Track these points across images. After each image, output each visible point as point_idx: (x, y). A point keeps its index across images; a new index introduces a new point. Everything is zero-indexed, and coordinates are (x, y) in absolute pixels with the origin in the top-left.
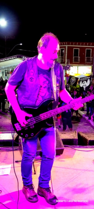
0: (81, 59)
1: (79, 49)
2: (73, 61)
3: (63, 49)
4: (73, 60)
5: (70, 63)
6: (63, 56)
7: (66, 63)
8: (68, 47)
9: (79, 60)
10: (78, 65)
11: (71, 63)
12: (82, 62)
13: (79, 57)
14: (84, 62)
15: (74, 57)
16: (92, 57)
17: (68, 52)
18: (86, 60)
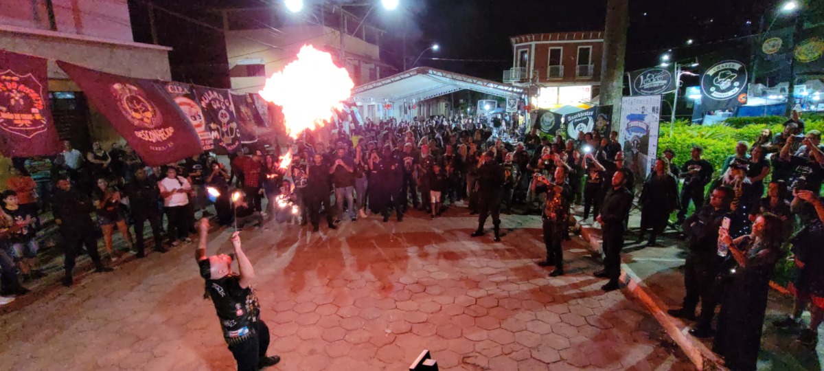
0: (565, 69)
1: (561, 48)
2: (546, 76)
3: (526, 52)
4: (548, 74)
5: (540, 81)
6: (525, 66)
7: (530, 81)
8: (537, 45)
9: (561, 72)
10: (558, 84)
11: (543, 78)
12: (569, 77)
13: (561, 67)
14: (574, 76)
15: (549, 68)
16: (593, 65)
17: (536, 57)
18: (577, 72)
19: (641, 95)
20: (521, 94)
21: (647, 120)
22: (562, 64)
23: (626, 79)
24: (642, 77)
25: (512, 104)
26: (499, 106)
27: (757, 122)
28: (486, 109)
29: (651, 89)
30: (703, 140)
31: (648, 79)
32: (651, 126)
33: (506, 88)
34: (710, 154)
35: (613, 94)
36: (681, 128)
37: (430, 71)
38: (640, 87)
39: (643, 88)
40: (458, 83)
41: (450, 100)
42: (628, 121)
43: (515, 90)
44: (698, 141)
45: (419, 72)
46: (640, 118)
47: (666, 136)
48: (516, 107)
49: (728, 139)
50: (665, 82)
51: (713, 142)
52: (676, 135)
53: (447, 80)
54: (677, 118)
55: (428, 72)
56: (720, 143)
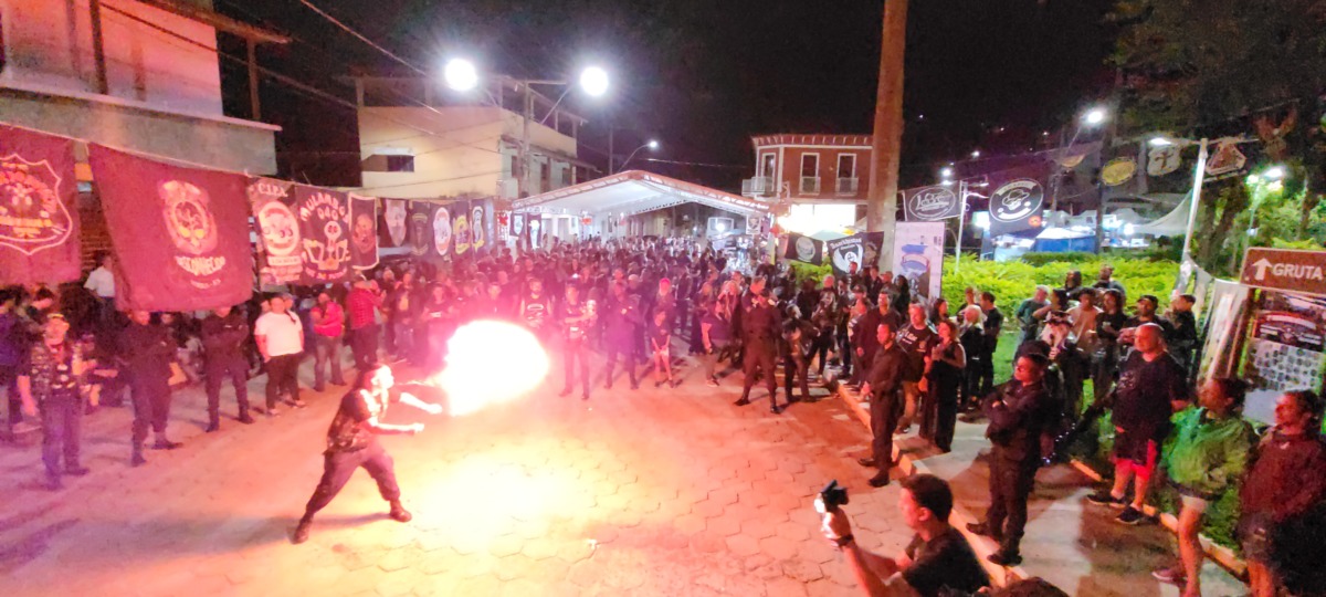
0: (822, 182)
1: (817, 154)
2: (799, 189)
3: (772, 157)
4: (801, 187)
5: (791, 196)
6: (771, 175)
7: (778, 195)
8: (786, 149)
9: (817, 186)
10: (813, 200)
11: (795, 192)
12: (827, 192)
13: (817, 178)
14: (833, 191)
15: (802, 179)
16: (857, 179)
17: (784, 164)
18: (838, 186)
19: (918, 220)
20: (766, 211)
21: (927, 252)
22: (819, 175)
23: (899, 198)
24: (919, 197)
25: (754, 224)
26: (735, 227)
27: (1061, 259)
28: (719, 231)
29: (930, 212)
30: (995, 281)
31: (926, 200)
32: (933, 261)
33: (747, 203)
34: (1004, 299)
35: (884, 218)
36: (967, 264)
37: (647, 177)
38: (917, 209)
39: (920, 211)
40: (683, 194)
41: (670, 215)
42: (903, 254)
43: (759, 206)
44: (989, 282)
45: (631, 177)
46: (919, 250)
47: (949, 274)
48: (758, 228)
49: (1026, 280)
50: (947, 203)
51: (1008, 283)
52: (962, 274)
53: (668, 189)
54: (962, 251)
55: (642, 178)
56: (1017, 285)
